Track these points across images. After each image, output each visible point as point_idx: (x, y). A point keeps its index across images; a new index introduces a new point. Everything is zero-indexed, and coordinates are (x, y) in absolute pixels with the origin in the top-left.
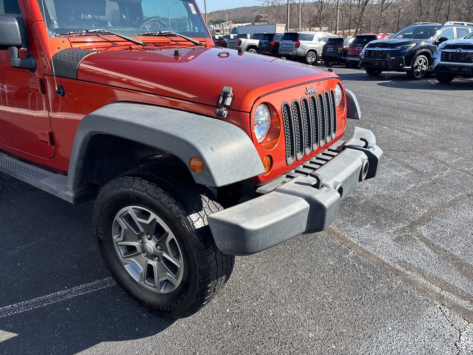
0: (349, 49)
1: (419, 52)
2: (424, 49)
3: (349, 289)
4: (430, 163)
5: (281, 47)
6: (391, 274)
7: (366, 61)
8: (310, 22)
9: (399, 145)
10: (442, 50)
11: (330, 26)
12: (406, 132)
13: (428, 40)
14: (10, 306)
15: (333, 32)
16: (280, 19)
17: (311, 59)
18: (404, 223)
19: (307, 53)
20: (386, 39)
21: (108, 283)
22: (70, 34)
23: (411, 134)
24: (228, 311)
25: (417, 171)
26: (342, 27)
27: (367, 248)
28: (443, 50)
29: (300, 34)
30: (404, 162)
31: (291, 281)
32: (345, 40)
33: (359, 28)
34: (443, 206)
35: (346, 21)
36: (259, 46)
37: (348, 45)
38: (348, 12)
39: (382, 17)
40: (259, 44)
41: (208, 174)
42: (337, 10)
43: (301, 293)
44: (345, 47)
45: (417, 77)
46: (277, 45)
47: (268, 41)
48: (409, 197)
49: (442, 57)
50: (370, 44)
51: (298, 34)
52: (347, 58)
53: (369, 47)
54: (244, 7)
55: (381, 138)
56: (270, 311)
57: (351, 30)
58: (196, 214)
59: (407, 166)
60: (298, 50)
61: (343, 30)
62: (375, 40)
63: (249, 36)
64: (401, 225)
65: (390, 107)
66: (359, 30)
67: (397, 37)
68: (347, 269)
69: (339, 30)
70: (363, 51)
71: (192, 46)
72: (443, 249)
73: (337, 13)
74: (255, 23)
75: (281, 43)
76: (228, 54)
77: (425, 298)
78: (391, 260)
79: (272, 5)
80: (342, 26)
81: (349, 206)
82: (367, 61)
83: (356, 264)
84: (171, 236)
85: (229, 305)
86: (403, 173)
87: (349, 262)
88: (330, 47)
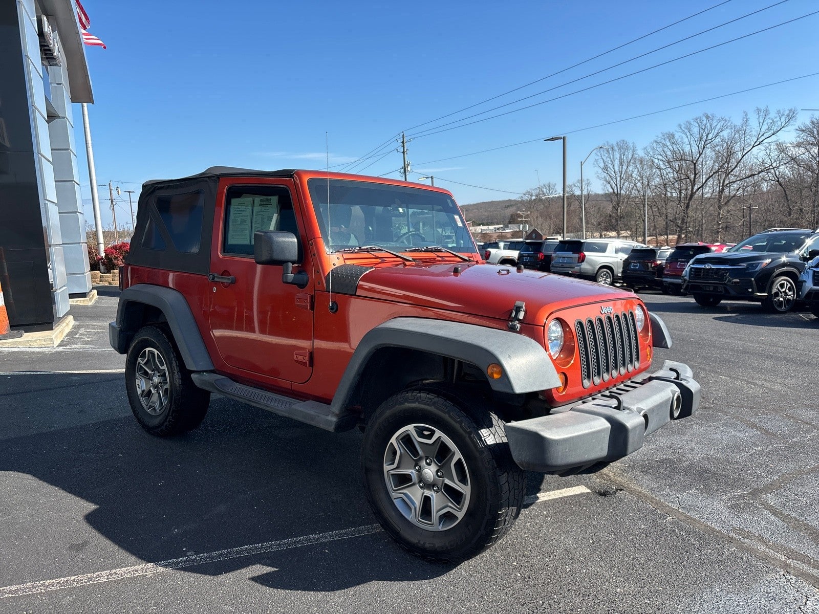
0: (666, 266)
1: (777, 271)
2: (786, 268)
3: (668, 553)
4: (789, 423)
5: (555, 262)
6: (723, 541)
7: (693, 284)
8: (599, 224)
9: (743, 401)
10: (813, 269)
11: (634, 230)
12: (755, 384)
13: (791, 254)
14: (260, 545)
15: (640, 239)
16: (551, 218)
17: (605, 280)
18: (743, 490)
19: (598, 271)
20: (724, 252)
21: (366, 531)
22: (345, 251)
23: (763, 386)
24: (515, 564)
25: (767, 432)
26: (655, 232)
27: (691, 514)
28: (815, 270)
29: (585, 242)
30: (749, 421)
31: (591, 542)
32: (659, 252)
33: (684, 233)
34: (801, 472)
35: (661, 222)
36: (518, 259)
37: (664, 260)
38: (662, 209)
39: (721, 216)
40: (518, 257)
41: (507, 380)
42: (644, 206)
43: (604, 553)
44: (659, 262)
45: (779, 309)
46: (548, 258)
47: (533, 253)
48: (753, 461)
49: (814, 279)
50: (697, 259)
51: (582, 243)
52: (664, 279)
53: (697, 264)
54: (492, 202)
55: (716, 390)
56: (567, 567)
57: (669, 236)
58: (487, 429)
59: (753, 426)
60: (582, 267)
61: (656, 236)
62: (708, 252)
63: (502, 244)
64: (740, 492)
65: (732, 350)
66: (683, 236)
67: (743, 248)
68: (664, 534)
69: (650, 236)
70: (687, 269)
71: (460, 262)
72: (795, 518)
73: (644, 210)
74: (509, 225)
75: (554, 255)
76: (509, 271)
77: (766, 565)
78: (723, 528)
79: (536, 199)
80: (654, 230)
81: (666, 469)
82: (695, 284)
83: (676, 530)
84: (458, 455)
85: (516, 559)
86: (747, 434)
87: (667, 527)
88: (634, 263)
